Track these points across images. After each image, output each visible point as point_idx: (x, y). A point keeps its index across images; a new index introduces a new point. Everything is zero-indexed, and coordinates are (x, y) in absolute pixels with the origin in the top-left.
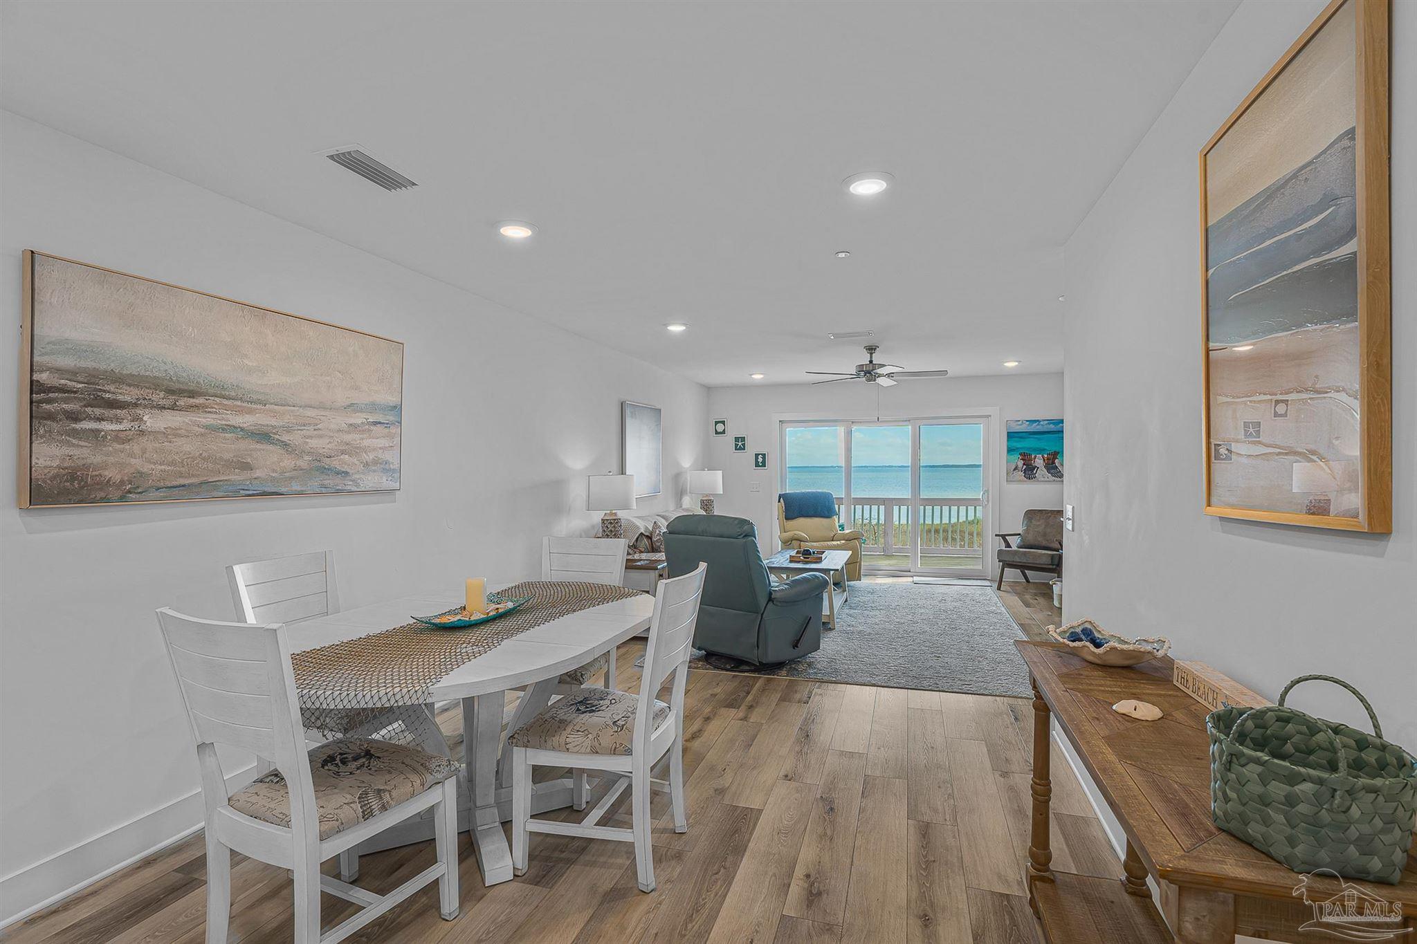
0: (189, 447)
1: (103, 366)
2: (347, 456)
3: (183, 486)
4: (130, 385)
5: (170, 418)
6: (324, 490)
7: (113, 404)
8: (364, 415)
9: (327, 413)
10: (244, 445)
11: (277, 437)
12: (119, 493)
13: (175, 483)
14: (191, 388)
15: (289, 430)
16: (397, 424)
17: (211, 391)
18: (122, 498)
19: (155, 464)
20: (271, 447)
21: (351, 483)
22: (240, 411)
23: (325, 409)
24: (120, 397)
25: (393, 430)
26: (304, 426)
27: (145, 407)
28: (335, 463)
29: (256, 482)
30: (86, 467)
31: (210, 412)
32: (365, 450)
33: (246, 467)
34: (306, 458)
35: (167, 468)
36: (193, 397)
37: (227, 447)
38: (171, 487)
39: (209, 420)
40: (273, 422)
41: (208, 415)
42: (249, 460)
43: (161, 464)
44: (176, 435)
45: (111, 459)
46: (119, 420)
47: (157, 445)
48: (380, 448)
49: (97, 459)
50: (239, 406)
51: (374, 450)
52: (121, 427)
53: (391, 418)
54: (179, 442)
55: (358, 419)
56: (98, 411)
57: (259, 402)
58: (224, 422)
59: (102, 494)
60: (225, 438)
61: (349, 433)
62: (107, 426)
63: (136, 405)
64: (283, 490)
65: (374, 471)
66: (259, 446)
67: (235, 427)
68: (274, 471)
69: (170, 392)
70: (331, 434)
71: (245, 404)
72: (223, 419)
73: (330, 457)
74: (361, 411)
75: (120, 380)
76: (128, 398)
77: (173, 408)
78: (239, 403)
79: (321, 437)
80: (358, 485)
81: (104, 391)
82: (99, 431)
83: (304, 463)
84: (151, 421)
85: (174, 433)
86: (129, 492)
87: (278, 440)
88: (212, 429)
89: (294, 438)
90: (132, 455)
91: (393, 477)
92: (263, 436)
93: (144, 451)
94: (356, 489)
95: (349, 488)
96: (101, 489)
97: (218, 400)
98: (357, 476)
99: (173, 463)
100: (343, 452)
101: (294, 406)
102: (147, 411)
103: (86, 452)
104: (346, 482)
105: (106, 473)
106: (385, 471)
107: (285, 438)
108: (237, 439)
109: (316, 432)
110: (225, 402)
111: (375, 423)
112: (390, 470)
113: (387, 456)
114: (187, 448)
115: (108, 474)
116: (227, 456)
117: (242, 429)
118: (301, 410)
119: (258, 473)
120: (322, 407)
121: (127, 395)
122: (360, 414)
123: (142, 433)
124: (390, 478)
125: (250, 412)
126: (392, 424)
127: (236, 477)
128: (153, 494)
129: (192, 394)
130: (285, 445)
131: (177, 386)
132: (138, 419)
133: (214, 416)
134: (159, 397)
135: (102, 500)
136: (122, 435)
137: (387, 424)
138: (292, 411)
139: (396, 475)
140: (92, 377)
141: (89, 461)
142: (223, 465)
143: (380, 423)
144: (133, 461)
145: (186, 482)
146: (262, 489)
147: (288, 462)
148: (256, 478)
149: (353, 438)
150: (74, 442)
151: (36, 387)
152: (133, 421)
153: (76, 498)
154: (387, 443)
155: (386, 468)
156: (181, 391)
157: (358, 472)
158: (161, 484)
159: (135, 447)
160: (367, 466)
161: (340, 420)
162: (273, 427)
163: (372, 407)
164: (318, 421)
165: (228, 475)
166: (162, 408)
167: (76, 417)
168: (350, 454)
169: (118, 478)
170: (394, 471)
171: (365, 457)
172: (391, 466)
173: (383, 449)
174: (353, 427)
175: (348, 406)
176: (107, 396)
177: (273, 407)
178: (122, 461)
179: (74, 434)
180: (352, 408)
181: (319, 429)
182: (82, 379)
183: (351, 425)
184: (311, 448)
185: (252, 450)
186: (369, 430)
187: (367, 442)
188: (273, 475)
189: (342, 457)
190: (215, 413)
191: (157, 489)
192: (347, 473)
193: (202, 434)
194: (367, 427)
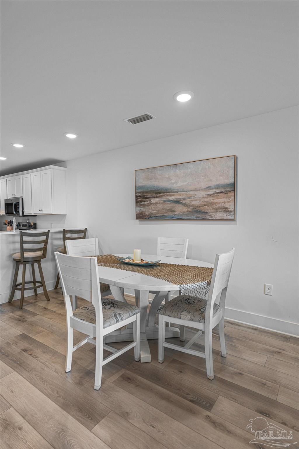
0: (160, 206)
1: (145, 190)
2: (207, 206)
3: (159, 216)
4: (149, 193)
5: (156, 200)
6: (198, 219)
7: (147, 198)
8: (214, 190)
9: (198, 192)
10: (172, 205)
11: (181, 202)
12: (148, 217)
14: (160, 191)
15: (185, 199)
16: (232, 191)
17: (164, 191)
18: (148, 219)
20: (180, 205)
21: (208, 216)
22: (171, 195)
23: (197, 190)
24: (147, 196)
25: (230, 194)
26: (190, 197)
27: (152, 198)
28: (202, 209)
29: (176, 215)
30: (143, 212)
31: (164, 197)
32: (215, 203)
33: (173, 211)
34: (191, 208)
35: (156, 212)
37: (168, 206)
38: (157, 216)
39: (164, 199)
40: (180, 197)
41: (164, 198)
42: (174, 209)
43: (155, 211)
44: (157, 204)
45: (146, 210)
46: (147, 201)
47: (154, 206)
48: (223, 202)
49: (144, 210)
51: (219, 203)
53: (228, 189)
54: (158, 205)
55: (211, 192)
56: (144, 200)
57: (176, 192)
58: (167, 199)
59: (145, 218)
60: (168, 204)
61: (207, 198)
62: (146, 203)
63: (150, 197)
64: (184, 218)
65: (220, 212)
66: (176, 205)
67: (170, 200)
68: (181, 212)
69: (156, 193)
70: (200, 199)
71: (172, 193)
72: (167, 198)
73: (200, 207)
74: (213, 189)
75: (147, 192)
76: (149, 196)
77: (157, 197)
78: (171, 193)
79: (195, 200)
81: (145, 195)
82: (144, 204)
83: (190, 209)
84: (153, 201)
85: (156, 203)
87: (182, 203)
88: (165, 201)
89: (187, 202)
90: (150, 209)
91: (230, 214)
92: (177, 202)
93: (152, 208)
94: (211, 218)
95: (208, 218)
96: (145, 217)
97: (166, 193)
98: (211, 214)
99: (157, 211)
100: (205, 205)
101: (186, 191)
103: (143, 208)
104: (207, 216)
106: (226, 211)
107: (184, 202)
108: (171, 203)
109: (194, 199)
110: (167, 194)
111: (220, 193)
112: (228, 211)
113: (227, 205)
114: (160, 207)
115: (147, 213)
116: (168, 208)
117: (172, 200)
118: (189, 192)
119: (176, 213)
120: (196, 190)
121: (148, 195)
122: (212, 190)
123: (151, 204)
124: (228, 215)
125: (174, 195)
126: (229, 192)
127: (171, 214)
128: (153, 218)
129: (160, 193)
130: (184, 204)
132: (150, 201)
133: (165, 198)
134: (154, 195)
135: (146, 219)
136: (148, 204)
137: (226, 192)
138: (186, 193)
139: (232, 213)
140: (143, 193)
142: (168, 211)
143: (222, 192)
144: (150, 210)
146: (177, 217)
147: (185, 209)
148: (176, 214)
149: (210, 200)
150: (141, 207)
151: (136, 196)
152: (149, 201)
153: (142, 218)
154: (227, 200)
155: (226, 210)
156: (158, 192)
157: (212, 212)
158: (155, 216)
159: (150, 207)
160: (216, 210)
161: (204, 194)
162: (180, 199)
163: (218, 187)
164: (195, 195)
165: (169, 213)
166: (154, 197)
167: (141, 202)
168: (208, 205)
169: (148, 214)
170: (231, 211)
171: (215, 206)
172: (229, 210)
173: (224, 202)
174: (209, 195)
175: (207, 188)
176: (145, 196)
177: (180, 193)
178: (147, 211)
179: (141, 205)
180: (209, 188)
181: (195, 198)
182: (142, 193)
183: (208, 195)
184: (192, 204)
185: (175, 206)
186: (216, 196)
187: (216, 201)
188: (181, 213)
189: (205, 207)
190: (165, 197)
191: (154, 217)
192: (207, 213)
193: (163, 203)
194: (216, 195)
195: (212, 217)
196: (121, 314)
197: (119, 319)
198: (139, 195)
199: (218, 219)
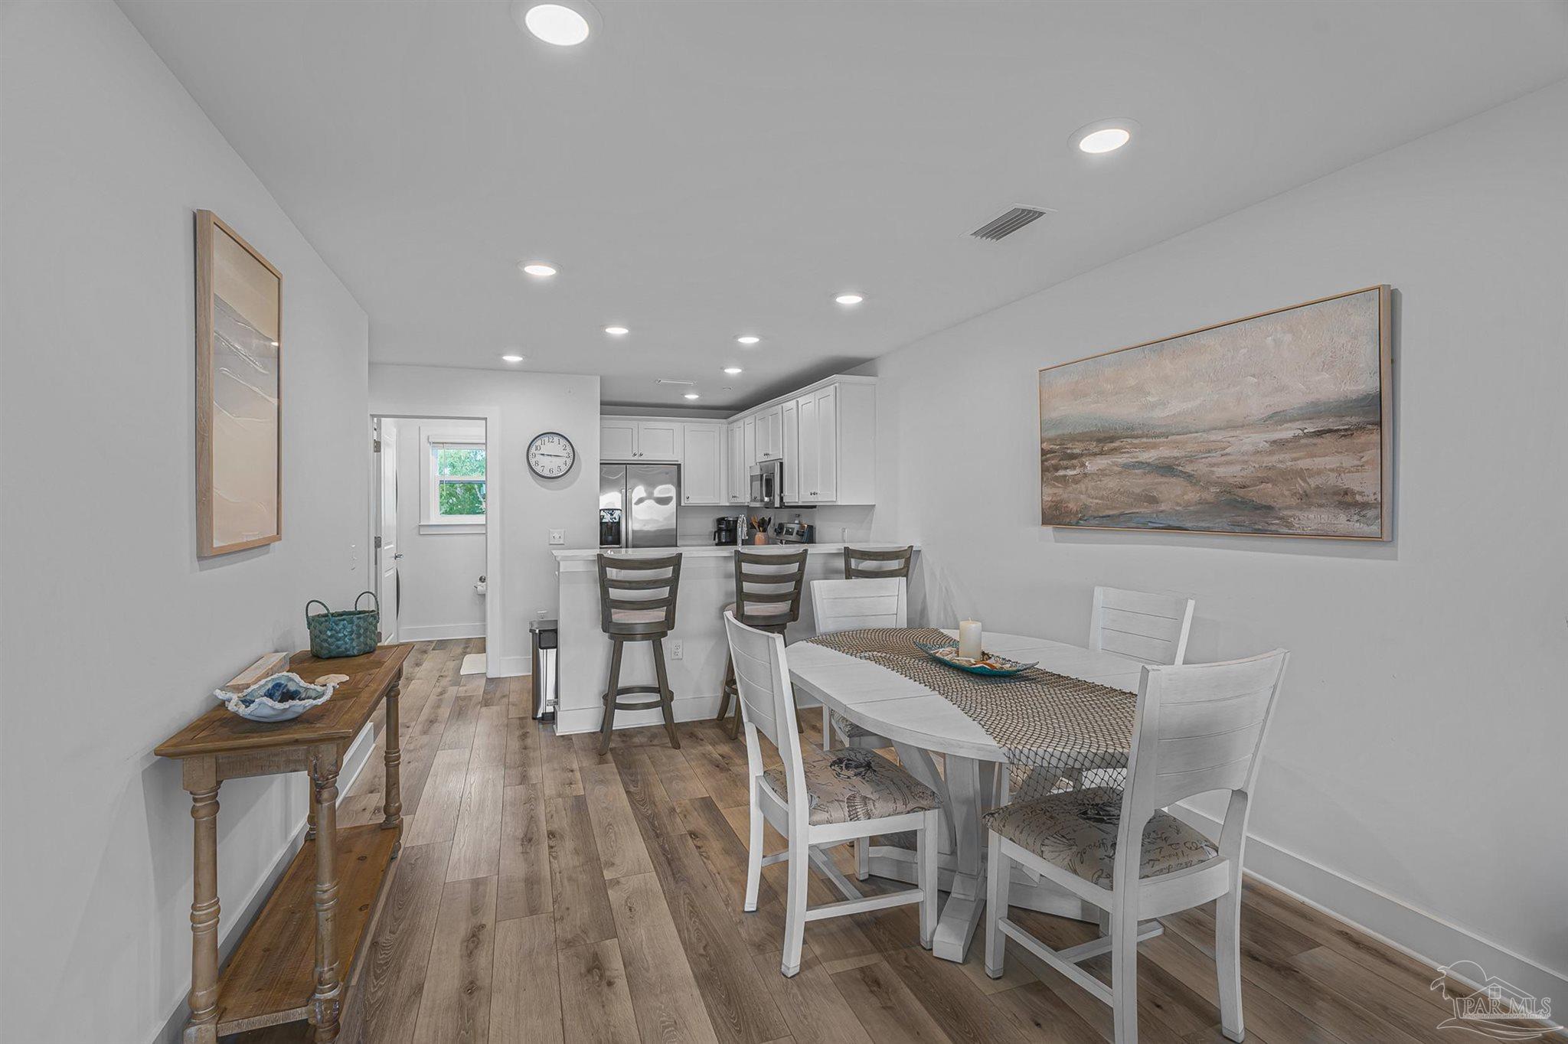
0: (1111, 483)
1: (1066, 431)
2: (1270, 485)
3: (1109, 516)
4: (1078, 441)
5: (1099, 461)
6: (1237, 529)
7: (1073, 457)
8: (1299, 424)
9: (1237, 433)
10: (1149, 479)
11: (1180, 468)
12: (1076, 520)
13: (1104, 514)
14: (1111, 435)
15: (1191, 459)
16: (1370, 427)
17: (1125, 433)
18: (1077, 524)
19: (1092, 498)
20: (1174, 480)
21: (1277, 522)
22: (1147, 447)
23: (1235, 428)
24: (1075, 451)
25: (1362, 439)
26: (1209, 452)
27: (1086, 455)
28: (1252, 494)
29: (1162, 515)
30: (1061, 501)
31: (1125, 453)
32: (1300, 474)
33: (1153, 500)
34: (1213, 489)
35: (1100, 502)
36: (1112, 442)
37: (1138, 483)
38: (1102, 517)
39: (1122, 459)
40: (1176, 453)
41: (1124, 455)
42: (1155, 494)
43: (1096, 499)
44: (1104, 475)
45: (1072, 496)
46: (1074, 467)
47: (1093, 484)
48: (1332, 470)
49: (1065, 496)
50: (1146, 443)
51: (1319, 473)
52: (1075, 472)
53: (1354, 420)
54: (1106, 480)
55: (1287, 432)
56: (1065, 462)
57: (1161, 435)
58: (1134, 460)
59: (1068, 520)
60: (1136, 475)
61: (1271, 453)
62: (1070, 472)
63: (1082, 455)
64: (1188, 525)
65: (1321, 506)
66: (1163, 480)
67: (1143, 463)
68: (1178, 504)
69: (1099, 441)
70: (1246, 458)
71: (1151, 440)
72: (1133, 457)
73: (1244, 487)
74: (1293, 420)
75: (1073, 438)
76: (1078, 451)
77: (1102, 453)
78: (1144, 440)
79: (1228, 463)
81: (1067, 448)
82: (1065, 476)
83: (1210, 495)
84: (1092, 465)
85: (1102, 473)
86: (1080, 519)
87: (1181, 471)
88: (1126, 466)
89: (1199, 468)
90: (1081, 493)
91: (1364, 516)
92: (1167, 469)
93: (1087, 489)
94: (1286, 530)
95: (1273, 528)
96: (1068, 517)
97: (1129, 440)
98: (1286, 513)
99: (1102, 498)
100: (1263, 480)
101: (1197, 432)
102: (1087, 458)
103: (1061, 490)
104: (1269, 520)
105: (1069, 505)
106: (1345, 505)
107: (1189, 469)
108: (1145, 474)
109: (1223, 458)
110: (1135, 441)
111: (1319, 434)
112: (1356, 504)
113: (1351, 482)
114: (1111, 485)
115: (1072, 505)
116: (1137, 490)
117: (1149, 464)
118: (1205, 435)
119: (1163, 507)
120: (1231, 426)
121: (1077, 448)
122: (1289, 425)
123: (1085, 475)
124: (1356, 518)
125: (1155, 446)
126: (1357, 429)
127: (1145, 509)
128: (1093, 522)
129: (1112, 439)
130: (1189, 477)
131: (1103, 435)
132: (1083, 465)
133: (1126, 455)
134: (1093, 447)
135: (1070, 524)
136: (1076, 477)
137: (1346, 430)
138: (1195, 438)
139: (1372, 513)
140: (1062, 440)
141: (1062, 497)
142: (1135, 499)
143: (1330, 431)
144: (1081, 496)
145: (1111, 513)
146: (1166, 522)
147: (1192, 495)
148: (1161, 512)
149: (1283, 460)
150: (1056, 484)
151: (1044, 452)
152: (1081, 467)
153: (1058, 521)
154: (1348, 461)
155: (1345, 500)
156: (1106, 439)
157: (1289, 507)
158: (1095, 514)
159: (1082, 486)
160: (1306, 499)
161: (1258, 439)
162: (1176, 458)
163: (1314, 411)
164: (1224, 445)
165: (1139, 508)
166: (1095, 454)
167: (1056, 468)
168: (1274, 482)
169: (1075, 509)
170: (1365, 506)
171: (1300, 485)
172: (1358, 498)
173: (1339, 471)
174: (1280, 445)
175: (1270, 417)
176: (1069, 451)
177: (1174, 437)
178: (1076, 497)
179: (1057, 479)
180: (1278, 418)
181: (1227, 454)
182: (1058, 443)
183: (1275, 442)
184: (1218, 478)
185: (1160, 483)
186: (1306, 445)
187: (1303, 464)
188: (1178, 508)
189: (1263, 486)
190: (1128, 452)
191: (1095, 518)
192: (1270, 508)
193: (1120, 473)
194: (1303, 441)
195: (1290, 526)
196: (870, 799)
197: (860, 811)
198: (1051, 446)
199: (1314, 532)
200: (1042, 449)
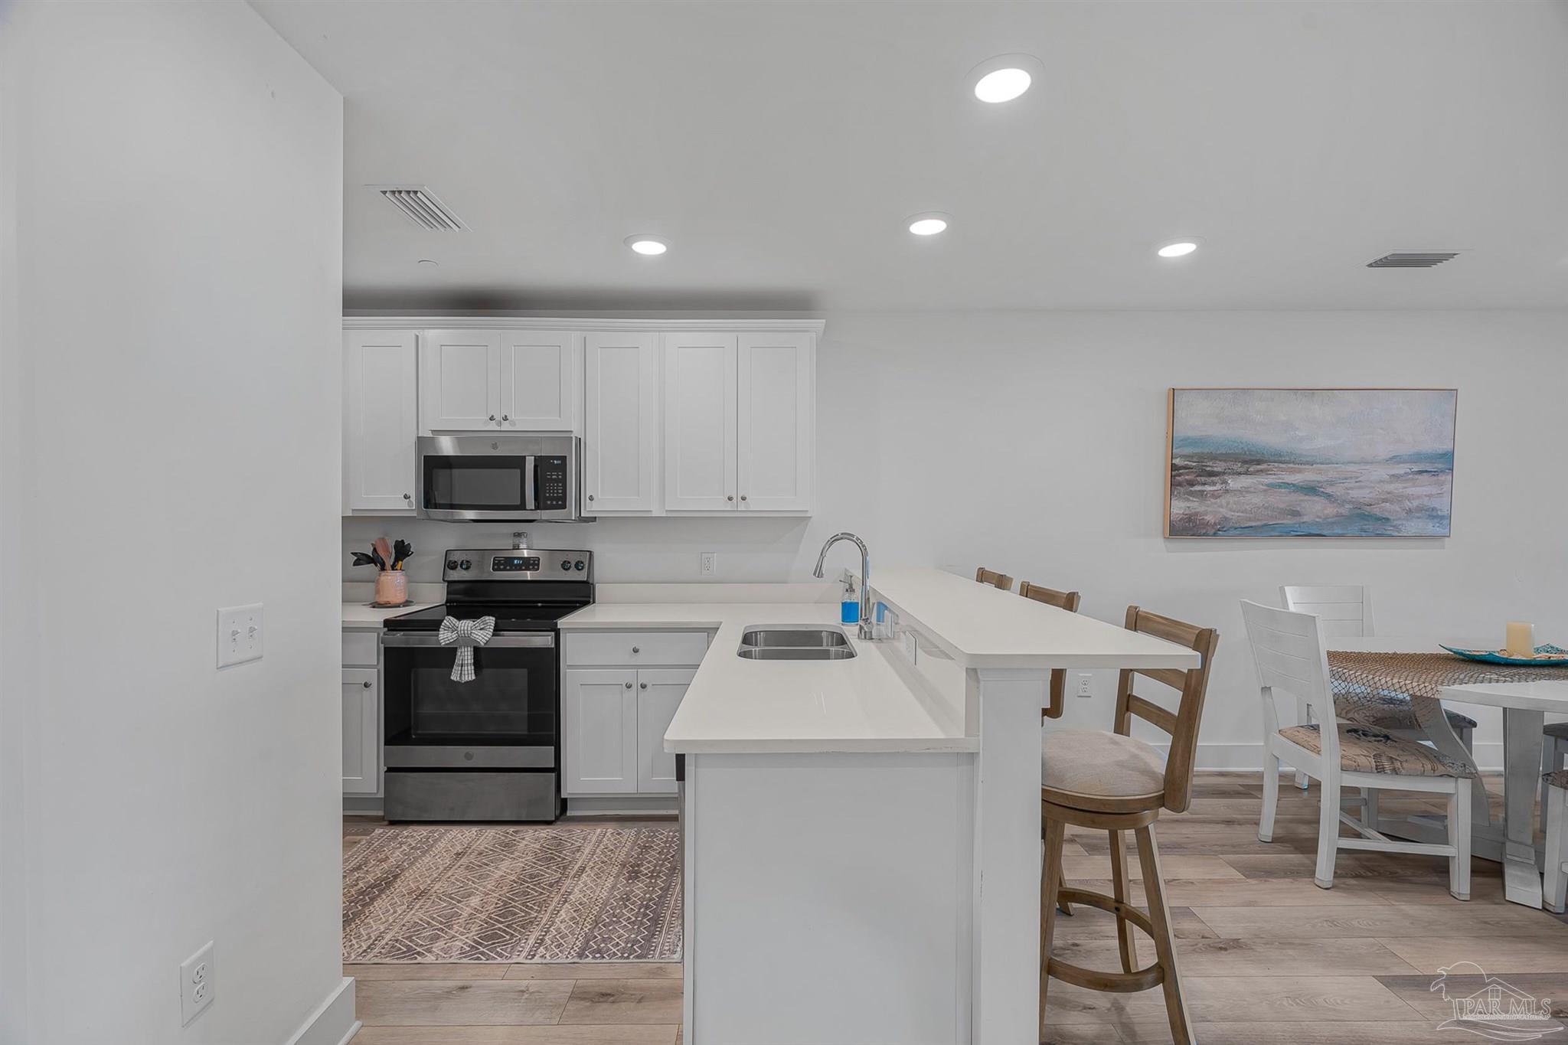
0: (1257, 500)
1: (1206, 451)
3: (1251, 527)
4: (1220, 461)
6: (1364, 534)
7: (1212, 474)
9: (1367, 467)
11: (1322, 490)
12: (1213, 531)
13: (1247, 525)
14: (1258, 458)
15: (1332, 483)
16: (1447, 471)
17: (1272, 459)
18: (1215, 534)
19: (1234, 511)
20: (1316, 498)
22: (1292, 471)
23: (1367, 463)
24: (1215, 469)
25: (1442, 478)
26: (1346, 479)
27: (1229, 474)
28: (1376, 511)
30: (1196, 514)
32: (1409, 498)
33: (1296, 514)
34: (1347, 506)
36: (1259, 464)
37: (1283, 500)
40: (1319, 478)
41: (1269, 476)
42: (1298, 509)
44: (1247, 492)
45: (1209, 509)
46: (1214, 484)
47: (1236, 499)
48: (1426, 495)
49: (1202, 509)
50: (1292, 468)
51: (1419, 497)
52: (1215, 488)
53: (1440, 466)
55: (1400, 470)
56: (1203, 479)
57: (1307, 463)
58: (1281, 481)
59: (1204, 531)
60: (1281, 492)
61: (1391, 482)
62: (1208, 488)
63: (1224, 473)
65: (1419, 518)
66: (1307, 498)
68: (1320, 517)
69: (1245, 462)
70: (1373, 485)
71: (1297, 466)
72: (1280, 479)
73: (1371, 505)
74: (1404, 462)
75: (1214, 458)
76: (1219, 469)
77: (1247, 473)
78: (1291, 465)
79: (1361, 488)
80: (1399, 531)
82: (1203, 491)
83: (1345, 510)
84: (1234, 483)
85: (1246, 490)
86: (1219, 530)
87: (1323, 492)
88: (1271, 486)
89: (1337, 491)
92: (1311, 490)
93: (1228, 503)
95: (1389, 532)
96: (1204, 528)
97: (1276, 464)
98: (1395, 523)
99: (1245, 511)
100: (1385, 501)
101: (1337, 464)
102: (1230, 477)
103: (1196, 504)
104: (1387, 528)
105: (1205, 518)
106: (1432, 517)
107: (1329, 490)
108: (1290, 492)
109: (1357, 484)
110: (1281, 465)
111: (1421, 472)
112: (1437, 517)
113: (1434, 503)
115: (1208, 518)
116: (1282, 506)
117: (1294, 485)
118: (1343, 466)
119: (1305, 519)
120: (1364, 462)
121: (1219, 467)
122: (1402, 465)
123: (1227, 491)
124: (1438, 525)
125: (1300, 471)
126: (1441, 472)
127: (1288, 521)
128: (1232, 532)
129: (1259, 462)
130: (1329, 496)
131: (1249, 457)
132: (1225, 482)
133: (1274, 477)
134: (1237, 467)
135: (1204, 535)
136: (1216, 493)
137: (1435, 472)
138: (1336, 468)
139: (1445, 522)
140: (1201, 458)
141: (1197, 510)
142: (1279, 513)
143: (1426, 471)
144: (1221, 510)
145: (1253, 524)
146: (1307, 531)
147: (1331, 510)
148: (1304, 523)
149: (1396, 487)
150: (1191, 498)
151: (1174, 467)
152: (1222, 484)
153: (1191, 533)
154: (1434, 490)
155: (1433, 515)
156: (1251, 460)
157: (1400, 519)
158: (1237, 525)
159: (1223, 501)
161: (1382, 472)
162: (1319, 482)
163: (1417, 458)
164: (1359, 475)
165: (1282, 520)
166: (1240, 474)
167: (1191, 484)
168: (1392, 502)
169: (1213, 521)
170: (1442, 517)
171: (1408, 504)
172: (1439, 513)
173: (1430, 496)
174: (1396, 477)
175: (1391, 459)
176: (1208, 469)
177: (1319, 466)
179: (1192, 494)
180: (1395, 460)
181: (1360, 481)
182: (1195, 460)
183: (1393, 475)
184: (1352, 498)
185: (1302, 500)
186: (1413, 479)
187: (1411, 491)
188: (1317, 520)
189: (1383, 505)
190: (1275, 474)
191: (1236, 529)
192: (1388, 519)
193: (1265, 491)
194: (1411, 476)
198: (1186, 463)
199: (1414, 535)
200: (1172, 465)
